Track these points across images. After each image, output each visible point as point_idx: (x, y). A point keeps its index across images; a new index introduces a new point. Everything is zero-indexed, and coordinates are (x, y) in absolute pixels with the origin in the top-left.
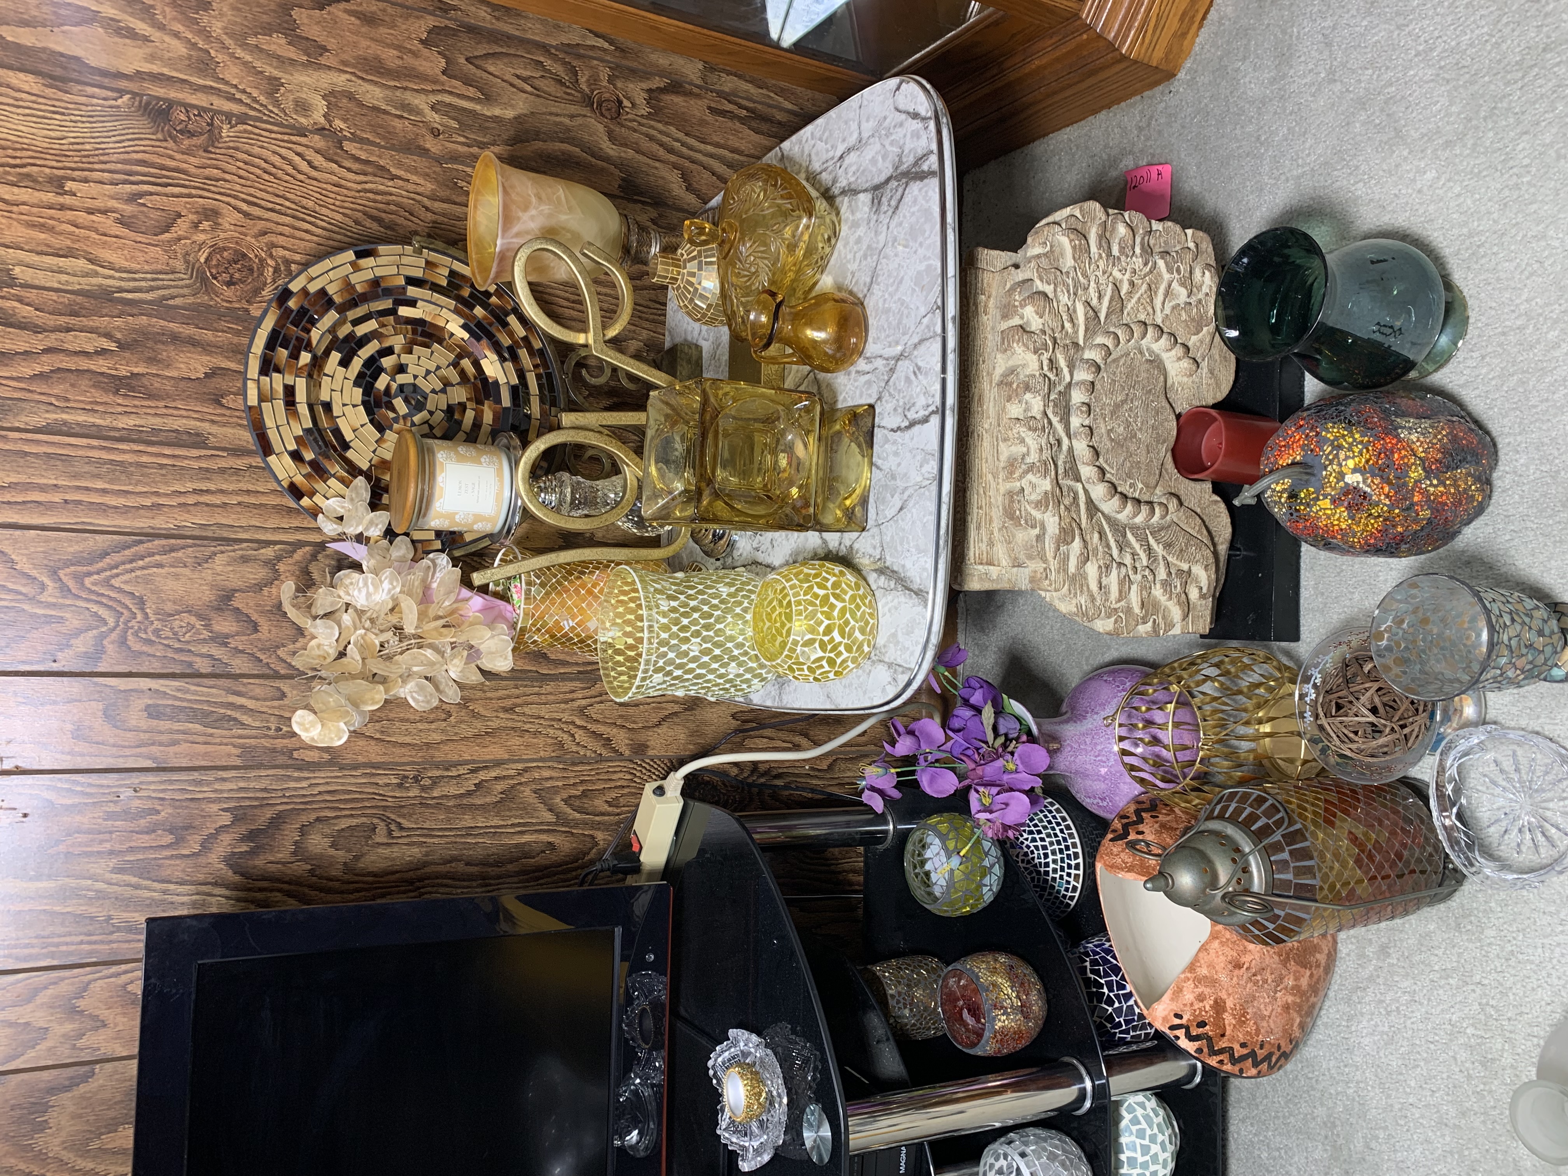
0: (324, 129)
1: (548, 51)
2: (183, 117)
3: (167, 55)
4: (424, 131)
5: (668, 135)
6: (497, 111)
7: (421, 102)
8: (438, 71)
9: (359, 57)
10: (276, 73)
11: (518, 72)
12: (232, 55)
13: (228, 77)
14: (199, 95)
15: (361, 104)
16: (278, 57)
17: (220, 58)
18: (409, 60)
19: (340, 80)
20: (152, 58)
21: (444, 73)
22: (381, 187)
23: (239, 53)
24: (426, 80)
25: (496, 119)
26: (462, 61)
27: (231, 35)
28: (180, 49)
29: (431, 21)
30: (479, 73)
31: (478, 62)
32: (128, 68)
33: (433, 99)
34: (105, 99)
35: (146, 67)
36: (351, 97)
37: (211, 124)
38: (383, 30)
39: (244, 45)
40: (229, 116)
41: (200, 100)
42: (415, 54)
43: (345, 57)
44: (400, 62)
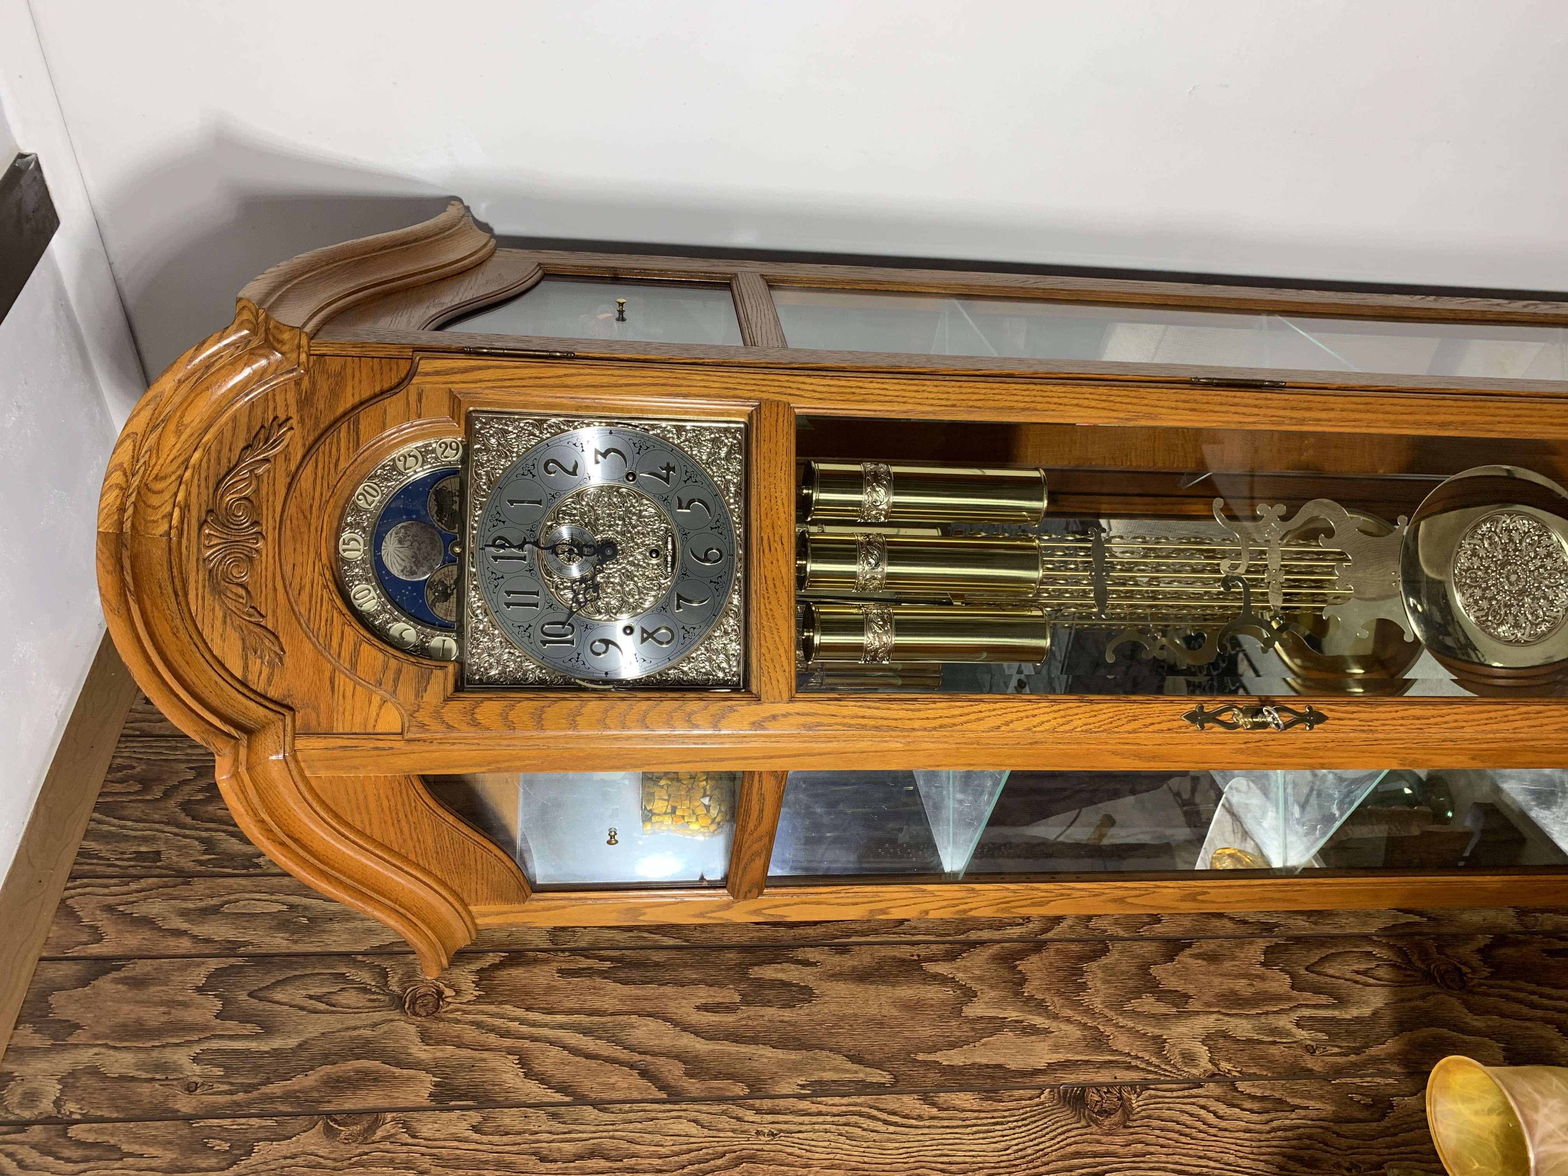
0: (1214, 1075)
1: (1371, 940)
2: (1097, 1098)
3: (1066, 1041)
4: (1299, 1052)
5: (1521, 990)
6: (1354, 1012)
7: (1285, 1022)
8: (1287, 988)
9: (1216, 995)
10: (1157, 1031)
11: (1355, 967)
12: (1117, 1026)
13: (1120, 1047)
14: (1103, 1071)
15: (1237, 1041)
16: (1154, 1016)
17: (1108, 1030)
18: (1259, 985)
19: (1209, 1022)
20: (1056, 1048)
21: (1293, 987)
22: (1287, 1122)
23: (1122, 1021)
24: (1281, 999)
25: (1358, 1020)
26: (1303, 972)
27: (1110, 1006)
28: (1074, 1032)
29: (1262, 944)
30: (1322, 979)
31: (1317, 969)
32: (1041, 1065)
33: (1295, 1016)
34: (1030, 1099)
35: (1055, 1058)
36: (1225, 1035)
37: (1120, 1098)
38: (1227, 965)
39: (1123, 1013)
40: (1132, 1086)
41: (1104, 1077)
42: (1262, 978)
43: (1206, 998)
44: (1253, 990)
